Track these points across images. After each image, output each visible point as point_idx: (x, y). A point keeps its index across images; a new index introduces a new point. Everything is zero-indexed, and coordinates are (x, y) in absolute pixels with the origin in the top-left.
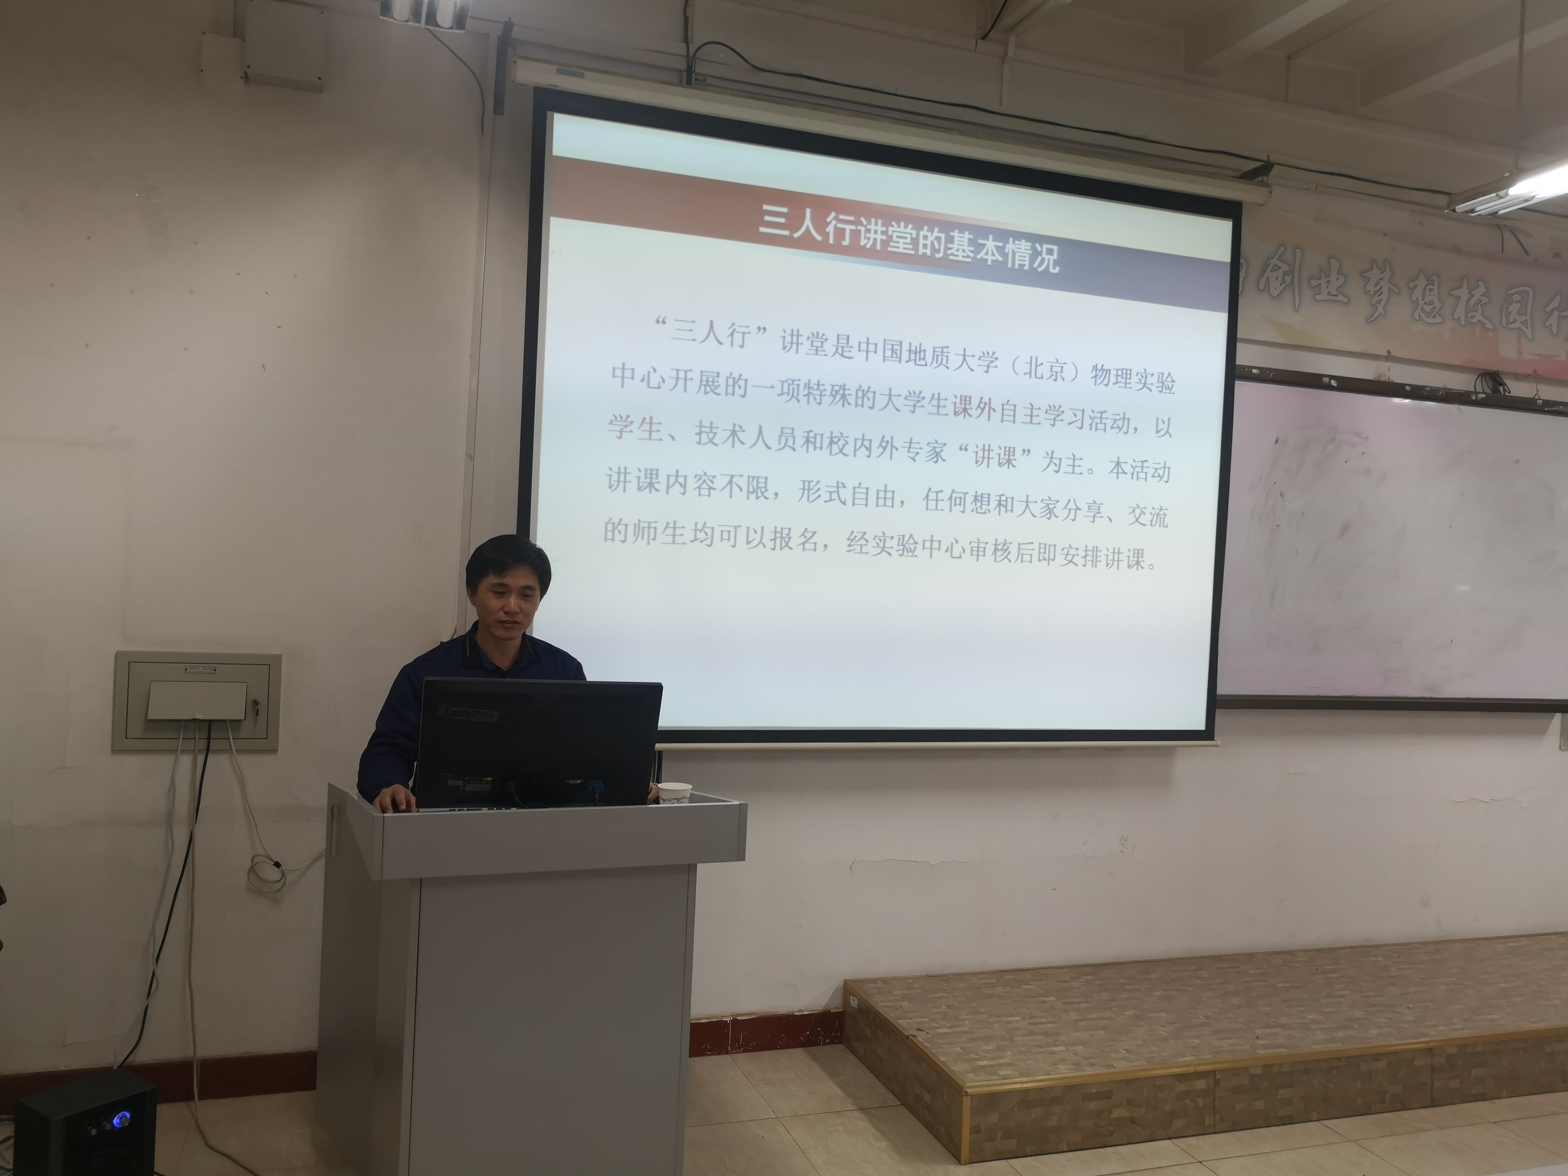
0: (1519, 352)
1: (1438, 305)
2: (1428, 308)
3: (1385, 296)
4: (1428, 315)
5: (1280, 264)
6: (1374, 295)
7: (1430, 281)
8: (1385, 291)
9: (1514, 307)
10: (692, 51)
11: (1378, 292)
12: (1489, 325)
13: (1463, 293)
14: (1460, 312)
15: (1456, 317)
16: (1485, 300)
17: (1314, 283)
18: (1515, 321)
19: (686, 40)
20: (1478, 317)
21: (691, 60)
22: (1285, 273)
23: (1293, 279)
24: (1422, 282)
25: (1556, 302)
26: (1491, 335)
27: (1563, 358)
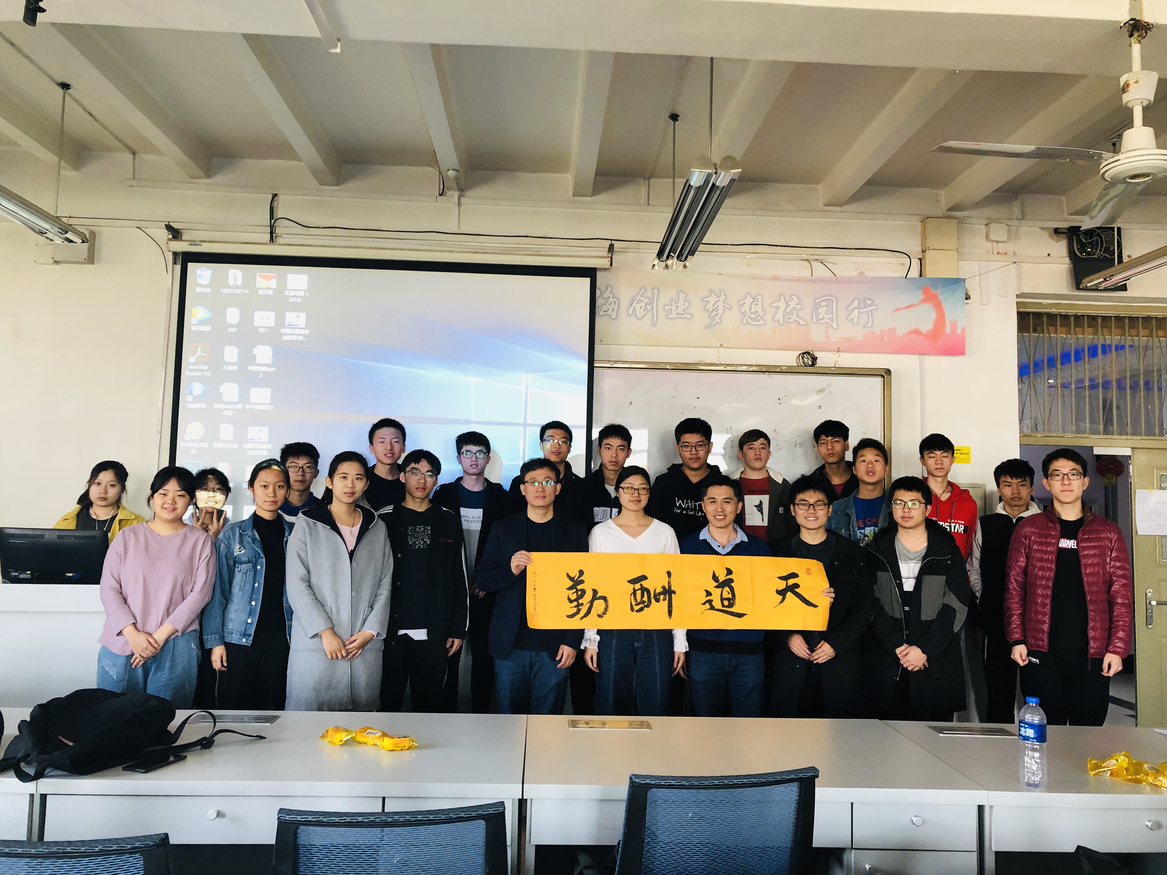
0: (827, 337)
1: (761, 313)
2: (753, 316)
4: (753, 320)
5: (642, 299)
6: (712, 311)
7: (755, 299)
10: (272, 223)
11: (716, 309)
13: (782, 304)
14: (779, 316)
15: (776, 319)
16: (799, 307)
17: (667, 308)
18: (823, 318)
19: (271, 218)
21: (272, 227)
22: (646, 304)
23: (652, 306)
24: (749, 300)
25: (856, 304)
26: (804, 328)
27: (861, 339)
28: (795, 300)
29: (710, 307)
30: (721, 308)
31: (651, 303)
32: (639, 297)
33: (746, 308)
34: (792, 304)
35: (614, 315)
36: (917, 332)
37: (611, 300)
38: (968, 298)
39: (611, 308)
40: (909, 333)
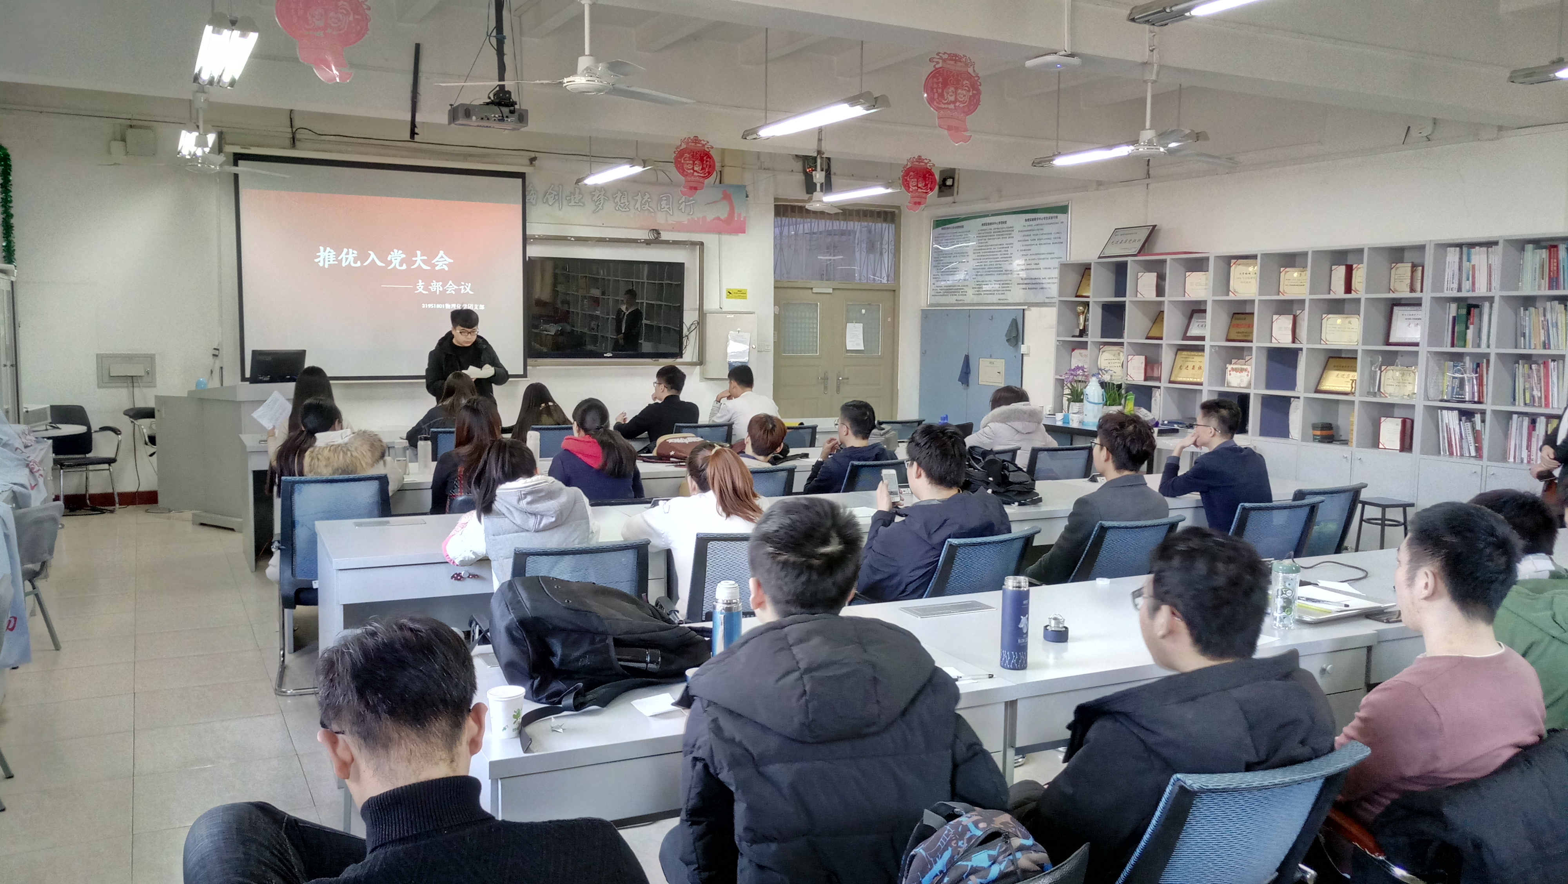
0: (667, 221)
1: (627, 204)
2: (622, 205)
3: (602, 202)
4: (622, 208)
5: (552, 192)
6: (596, 203)
7: (623, 194)
9: (664, 203)
10: (294, 130)
11: (599, 200)
12: (652, 211)
13: (639, 198)
14: (638, 205)
15: (636, 207)
16: (649, 200)
17: (569, 199)
18: (664, 208)
19: (292, 127)
20: (647, 207)
21: (294, 134)
22: (555, 195)
23: (558, 198)
24: (619, 194)
25: (683, 199)
26: (653, 214)
27: (686, 222)
28: (647, 196)
29: (595, 198)
30: (602, 199)
31: (558, 194)
32: (550, 191)
33: (617, 199)
34: (646, 198)
35: (534, 202)
36: (718, 218)
37: (532, 192)
38: (747, 196)
39: (532, 197)
40: (714, 219)
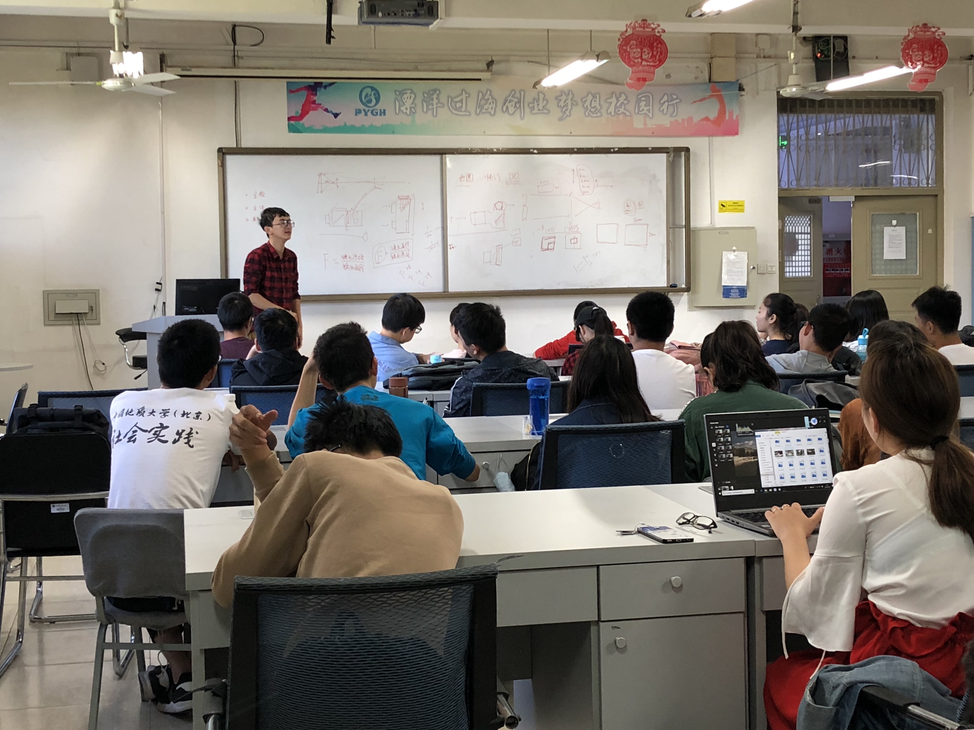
0: (645, 124)
1: (598, 107)
2: (593, 110)
3: (569, 107)
4: (593, 113)
5: (512, 99)
6: (563, 107)
7: (594, 96)
8: (569, 104)
9: (643, 104)
11: (566, 105)
12: (628, 114)
13: (614, 100)
15: (609, 111)
16: (626, 102)
17: (531, 105)
18: (643, 110)
19: (234, 44)
21: (235, 51)
22: (516, 103)
23: (520, 105)
24: (590, 97)
25: (665, 98)
26: (629, 118)
27: (668, 126)
29: (562, 104)
31: (519, 102)
32: (510, 98)
33: (588, 103)
34: (622, 99)
35: (492, 112)
36: (707, 119)
38: (741, 90)
39: (490, 106)
40: (702, 120)
